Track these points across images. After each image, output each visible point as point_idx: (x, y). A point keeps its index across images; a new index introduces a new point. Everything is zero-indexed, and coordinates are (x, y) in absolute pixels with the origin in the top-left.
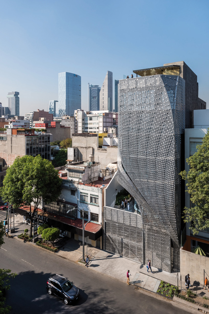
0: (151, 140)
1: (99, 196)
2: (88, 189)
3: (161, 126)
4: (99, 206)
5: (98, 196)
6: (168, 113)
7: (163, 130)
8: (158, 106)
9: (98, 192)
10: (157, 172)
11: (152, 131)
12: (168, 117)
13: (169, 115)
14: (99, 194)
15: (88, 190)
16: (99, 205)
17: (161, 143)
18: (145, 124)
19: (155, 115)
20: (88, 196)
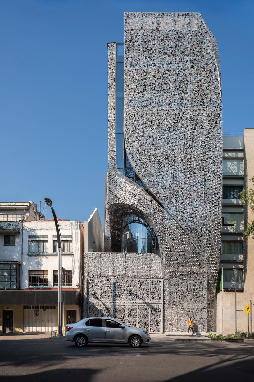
0: (184, 118)
1: (74, 236)
2: (47, 228)
3: (201, 95)
4: (73, 255)
5: (71, 236)
6: (212, 76)
7: (205, 102)
8: (197, 64)
9: (70, 229)
10: (194, 169)
11: (186, 103)
12: (213, 81)
13: (214, 79)
14: (74, 231)
15: (46, 230)
16: (74, 253)
17: (200, 123)
18: (174, 92)
19: (192, 78)
20: (47, 241)
